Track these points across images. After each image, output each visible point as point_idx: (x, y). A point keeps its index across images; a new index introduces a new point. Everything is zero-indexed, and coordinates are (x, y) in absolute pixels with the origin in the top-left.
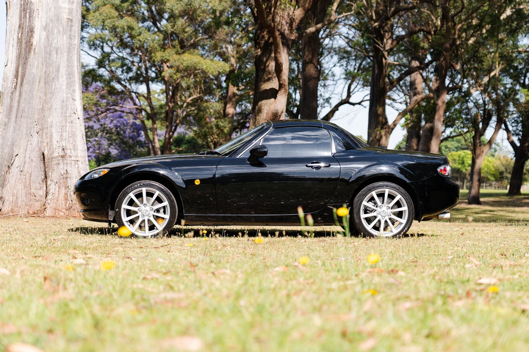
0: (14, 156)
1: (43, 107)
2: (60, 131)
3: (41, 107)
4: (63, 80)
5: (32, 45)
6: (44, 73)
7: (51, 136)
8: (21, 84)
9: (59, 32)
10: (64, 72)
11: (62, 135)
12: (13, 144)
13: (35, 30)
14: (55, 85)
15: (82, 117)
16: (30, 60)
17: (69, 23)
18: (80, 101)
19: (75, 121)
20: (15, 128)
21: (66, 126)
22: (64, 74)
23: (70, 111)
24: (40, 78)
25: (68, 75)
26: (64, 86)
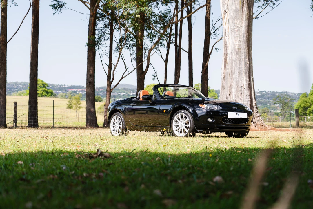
1: (231, 84)
2: (235, 94)
4: (236, 74)
5: (227, 61)
6: (231, 71)
8: (225, 77)
9: (235, 54)
10: (237, 70)
11: (236, 96)
13: (228, 55)
14: (234, 76)
15: (247, 88)
16: (226, 67)
17: (239, 50)
18: (246, 81)
19: (243, 90)
20: (223, 94)
21: (238, 92)
22: (237, 71)
23: (240, 86)
24: (230, 73)
25: (239, 71)
26: (237, 76)
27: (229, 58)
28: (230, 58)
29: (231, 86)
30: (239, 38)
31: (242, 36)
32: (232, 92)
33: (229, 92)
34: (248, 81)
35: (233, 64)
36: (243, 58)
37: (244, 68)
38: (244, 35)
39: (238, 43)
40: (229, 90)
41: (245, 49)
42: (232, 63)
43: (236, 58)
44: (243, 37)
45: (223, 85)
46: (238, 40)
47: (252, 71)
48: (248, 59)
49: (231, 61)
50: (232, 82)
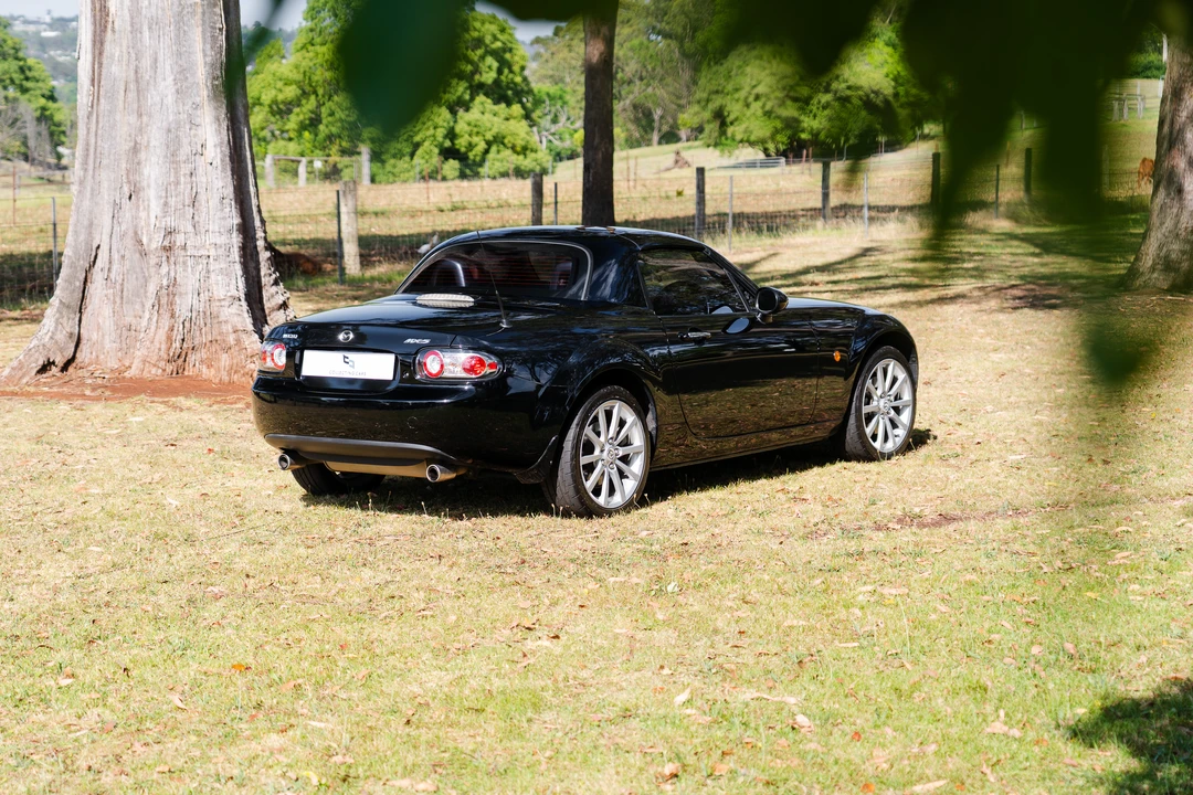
0: (94, 249)
1: (136, 143)
2: (164, 195)
3: (132, 144)
4: (164, 89)
5: (108, 15)
6: (132, 73)
7: (149, 206)
8: (98, 100)
10: (168, 67)
11: (166, 204)
12: (91, 225)
14: (152, 97)
15: (222, 161)
16: (108, 47)
18: (215, 126)
19: (200, 171)
20: (92, 190)
21: (177, 183)
22: (168, 72)
24: (126, 83)
25: (181, 72)
26: (170, 97)
27: (122, 3)
28: (127, 3)
29: (135, 149)
32: (145, 184)
33: (129, 182)
34: (224, 125)
35: (146, 33)
37: (205, 55)
40: (124, 173)
42: (135, 30)
45: (92, 141)
48: (219, 9)
49: (132, 18)
50: (141, 130)
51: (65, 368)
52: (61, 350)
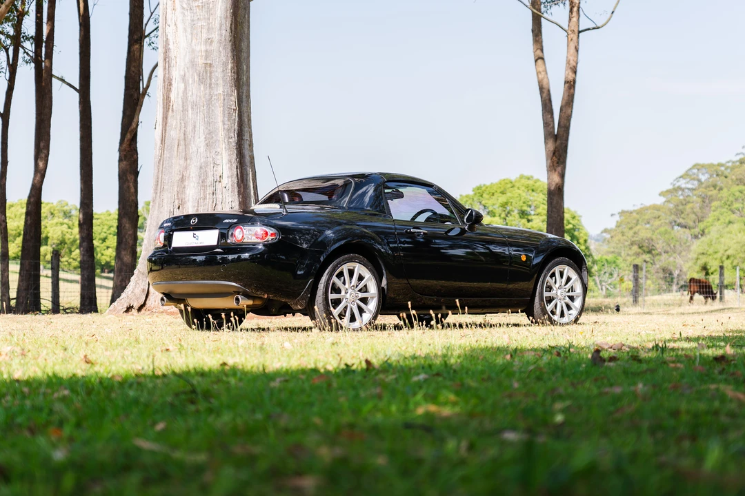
1: (183, 176)
2: (196, 205)
3: (181, 176)
4: (199, 143)
5: (170, 102)
6: (182, 134)
8: (164, 151)
9: (194, 81)
10: (202, 131)
13: (173, 83)
14: (193, 148)
15: (233, 186)
16: (169, 120)
17: (208, 69)
18: (228, 166)
19: (218, 192)
20: (159, 204)
21: (205, 198)
22: (202, 134)
23: (210, 179)
24: (179, 141)
25: (209, 134)
26: (202, 148)
27: (178, 95)
28: (181, 94)
29: (182, 179)
30: (208, 30)
31: (218, 26)
32: (186, 199)
33: (178, 199)
34: (235, 165)
35: (190, 111)
36: (221, 92)
37: (224, 124)
38: (223, 21)
39: (203, 48)
40: (176, 193)
41: (225, 64)
42: (184, 110)
43: (197, 92)
44: (220, 29)
45: (160, 176)
46: (205, 36)
47: (251, 136)
48: (234, 98)
49: (183, 103)
50: (186, 168)
51: (140, 309)
52: (138, 299)
